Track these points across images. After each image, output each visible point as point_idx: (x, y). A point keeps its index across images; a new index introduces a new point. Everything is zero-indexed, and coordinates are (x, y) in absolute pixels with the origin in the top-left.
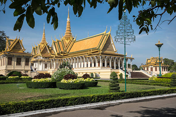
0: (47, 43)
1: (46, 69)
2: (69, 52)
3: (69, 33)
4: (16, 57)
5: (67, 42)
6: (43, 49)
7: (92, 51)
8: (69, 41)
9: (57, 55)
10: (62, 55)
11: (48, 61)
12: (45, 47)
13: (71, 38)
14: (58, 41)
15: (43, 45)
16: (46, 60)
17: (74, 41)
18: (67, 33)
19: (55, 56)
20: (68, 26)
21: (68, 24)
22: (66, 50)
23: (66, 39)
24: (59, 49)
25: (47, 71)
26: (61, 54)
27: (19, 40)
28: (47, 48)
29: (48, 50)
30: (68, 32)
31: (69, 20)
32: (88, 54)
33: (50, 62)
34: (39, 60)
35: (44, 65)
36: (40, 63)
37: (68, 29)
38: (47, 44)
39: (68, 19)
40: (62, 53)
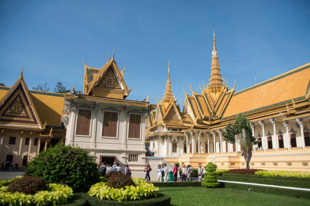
0: (176, 100)
1: (175, 155)
2: (223, 117)
3: (218, 80)
4: (102, 110)
5: (215, 96)
6: (167, 113)
7: (295, 106)
8: (218, 94)
9: (196, 124)
10: (208, 123)
11: (178, 137)
12: (173, 107)
13: (223, 88)
14: (197, 96)
15: (166, 105)
16: (175, 134)
17: (230, 93)
18: (213, 80)
19: (193, 126)
20: (216, 66)
21: (213, 62)
22: (215, 113)
23: (213, 92)
24: (199, 112)
25: (178, 158)
26: (205, 122)
27: (113, 61)
28: (176, 110)
29: (178, 114)
30: (216, 77)
31: (217, 55)
32: (286, 111)
33: (182, 138)
34: (161, 134)
35: (170, 145)
36: (163, 141)
37: (216, 71)
38: (175, 102)
39: (214, 53)
40: (206, 119)
